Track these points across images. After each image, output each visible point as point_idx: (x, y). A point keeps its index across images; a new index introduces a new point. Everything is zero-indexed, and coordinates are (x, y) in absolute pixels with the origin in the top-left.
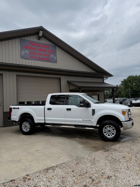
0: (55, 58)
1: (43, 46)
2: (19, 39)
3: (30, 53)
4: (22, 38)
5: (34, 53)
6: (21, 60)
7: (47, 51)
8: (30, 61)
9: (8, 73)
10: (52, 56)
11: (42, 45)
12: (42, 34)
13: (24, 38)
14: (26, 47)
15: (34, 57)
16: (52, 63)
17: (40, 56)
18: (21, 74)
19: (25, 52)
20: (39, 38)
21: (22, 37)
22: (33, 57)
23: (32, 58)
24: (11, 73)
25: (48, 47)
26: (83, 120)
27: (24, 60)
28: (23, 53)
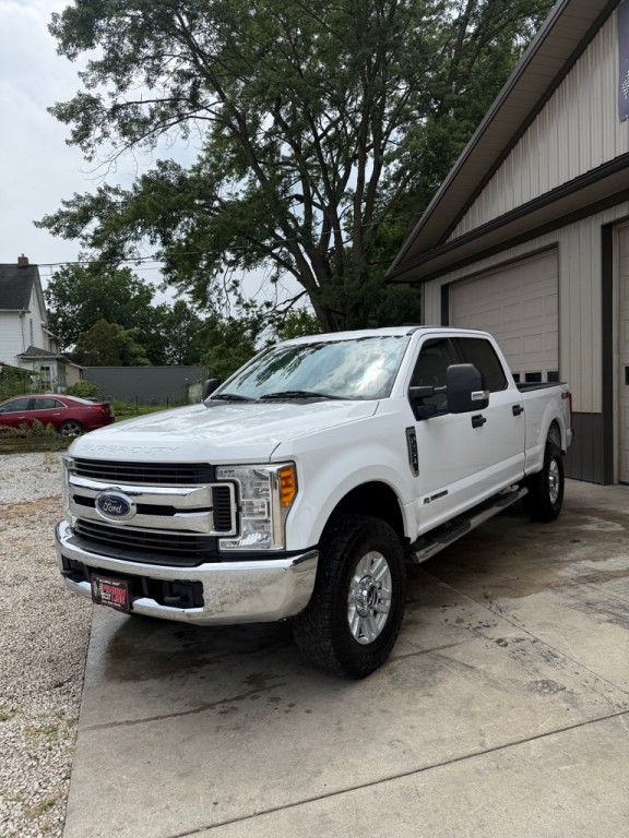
2: (614, 13)
6: (622, 128)
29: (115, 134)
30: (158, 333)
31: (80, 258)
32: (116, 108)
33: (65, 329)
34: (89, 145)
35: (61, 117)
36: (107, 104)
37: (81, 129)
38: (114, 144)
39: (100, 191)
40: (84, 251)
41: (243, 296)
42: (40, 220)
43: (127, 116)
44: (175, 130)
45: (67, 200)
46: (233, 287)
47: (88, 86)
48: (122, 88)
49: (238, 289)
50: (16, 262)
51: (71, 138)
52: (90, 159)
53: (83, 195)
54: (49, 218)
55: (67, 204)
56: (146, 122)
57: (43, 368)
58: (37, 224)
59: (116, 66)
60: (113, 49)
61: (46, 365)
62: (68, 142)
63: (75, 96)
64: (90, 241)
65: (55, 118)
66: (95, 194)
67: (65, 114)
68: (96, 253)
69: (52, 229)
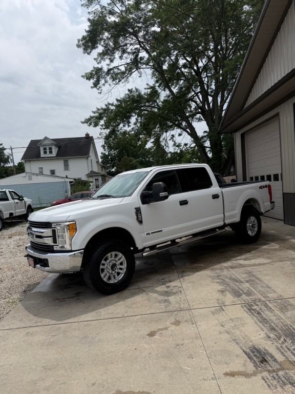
29: (110, 81)
30: (149, 160)
31: (100, 135)
32: (109, 70)
33: (112, 161)
34: (100, 87)
35: (87, 79)
36: (105, 69)
37: (96, 81)
38: (110, 85)
39: (106, 105)
40: (102, 131)
41: (176, 141)
42: (83, 121)
43: (114, 72)
44: (135, 74)
45: (94, 111)
46: (172, 138)
47: (98, 63)
48: (112, 61)
49: (174, 138)
50: (85, 136)
51: (93, 86)
52: (101, 93)
53: (100, 108)
54: (86, 119)
55: (94, 112)
56: (123, 73)
57: (96, 180)
58: (82, 123)
59: (108, 53)
60: (106, 46)
61: (97, 178)
62: (92, 87)
63: (92, 69)
64: (104, 127)
65: (85, 79)
66: (104, 107)
67: (89, 77)
68: (107, 131)
69: (88, 124)
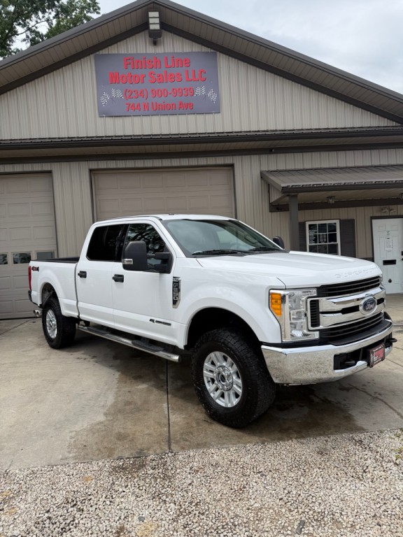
0: (214, 98)
1: (170, 63)
2: (92, 56)
3: (128, 94)
4: (101, 52)
5: (139, 93)
6: (100, 121)
7: (184, 76)
8: (128, 120)
9: (65, 166)
10: (200, 91)
11: (166, 59)
12: (157, 21)
13: (106, 49)
14: (115, 79)
15: (139, 105)
16: (200, 117)
17: (160, 100)
18: (103, 165)
19: (110, 94)
20: (155, 38)
21: (101, 49)
22: (136, 106)
23: (133, 110)
24: (74, 165)
25: (187, 63)
26: (151, 320)
27: (109, 120)
28: (106, 98)
